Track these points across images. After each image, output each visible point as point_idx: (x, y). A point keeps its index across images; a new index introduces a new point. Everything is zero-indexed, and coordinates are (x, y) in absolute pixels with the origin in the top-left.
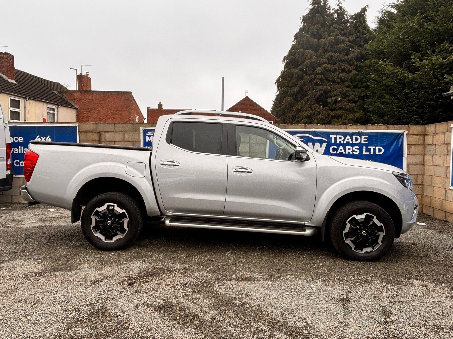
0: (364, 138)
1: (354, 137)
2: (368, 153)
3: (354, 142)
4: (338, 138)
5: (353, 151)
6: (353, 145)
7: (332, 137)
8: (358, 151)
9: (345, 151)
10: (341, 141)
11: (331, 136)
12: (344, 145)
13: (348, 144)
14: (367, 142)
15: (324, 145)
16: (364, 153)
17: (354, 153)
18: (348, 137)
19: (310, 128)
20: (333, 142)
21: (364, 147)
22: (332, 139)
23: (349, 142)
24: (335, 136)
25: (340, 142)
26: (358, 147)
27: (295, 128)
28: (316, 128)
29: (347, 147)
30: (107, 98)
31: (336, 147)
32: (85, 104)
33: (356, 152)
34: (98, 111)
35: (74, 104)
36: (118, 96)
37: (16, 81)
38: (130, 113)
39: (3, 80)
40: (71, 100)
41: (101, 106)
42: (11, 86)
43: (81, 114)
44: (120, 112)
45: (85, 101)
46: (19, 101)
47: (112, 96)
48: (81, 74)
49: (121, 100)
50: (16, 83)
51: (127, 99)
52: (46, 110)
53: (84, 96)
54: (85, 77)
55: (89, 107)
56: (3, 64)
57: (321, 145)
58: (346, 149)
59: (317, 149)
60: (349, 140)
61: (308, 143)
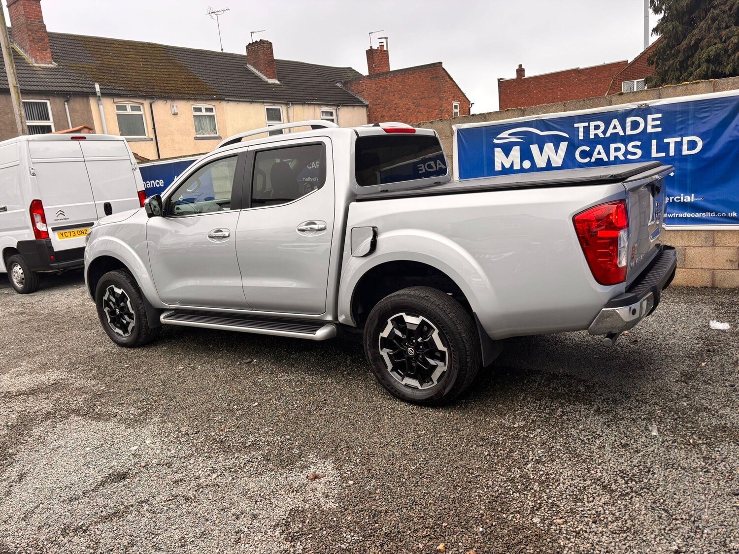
0: (654, 120)
1: (629, 120)
2: (663, 155)
3: (629, 132)
4: (592, 128)
5: (627, 152)
6: (626, 140)
7: (578, 128)
8: (639, 152)
10: (599, 132)
11: (576, 125)
12: (606, 143)
14: (659, 130)
15: (564, 146)
16: (654, 154)
17: (629, 157)
18: (615, 122)
19: (533, 114)
20: (581, 138)
21: (654, 142)
22: (578, 131)
23: (617, 134)
24: (586, 124)
25: (596, 135)
26: (639, 143)
28: (543, 113)
30: (406, 81)
31: (587, 149)
32: (377, 96)
33: (635, 154)
34: (395, 104)
35: (362, 99)
36: (422, 74)
37: (278, 81)
38: (441, 99)
39: (261, 83)
40: (359, 93)
41: (399, 96)
42: (271, 89)
43: (373, 112)
44: (426, 100)
45: (377, 91)
46: (280, 109)
47: (414, 76)
48: (371, 47)
49: (426, 80)
50: (278, 83)
51: (435, 76)
52: (319, 116)
53: (375, 84)
54: (379, 52)
55: (383, 100)
56: (259, 58)
57: (557, 148)
58: (611, 150)
59: (549, 157)
60: (617, 129)
61: (531, 146)
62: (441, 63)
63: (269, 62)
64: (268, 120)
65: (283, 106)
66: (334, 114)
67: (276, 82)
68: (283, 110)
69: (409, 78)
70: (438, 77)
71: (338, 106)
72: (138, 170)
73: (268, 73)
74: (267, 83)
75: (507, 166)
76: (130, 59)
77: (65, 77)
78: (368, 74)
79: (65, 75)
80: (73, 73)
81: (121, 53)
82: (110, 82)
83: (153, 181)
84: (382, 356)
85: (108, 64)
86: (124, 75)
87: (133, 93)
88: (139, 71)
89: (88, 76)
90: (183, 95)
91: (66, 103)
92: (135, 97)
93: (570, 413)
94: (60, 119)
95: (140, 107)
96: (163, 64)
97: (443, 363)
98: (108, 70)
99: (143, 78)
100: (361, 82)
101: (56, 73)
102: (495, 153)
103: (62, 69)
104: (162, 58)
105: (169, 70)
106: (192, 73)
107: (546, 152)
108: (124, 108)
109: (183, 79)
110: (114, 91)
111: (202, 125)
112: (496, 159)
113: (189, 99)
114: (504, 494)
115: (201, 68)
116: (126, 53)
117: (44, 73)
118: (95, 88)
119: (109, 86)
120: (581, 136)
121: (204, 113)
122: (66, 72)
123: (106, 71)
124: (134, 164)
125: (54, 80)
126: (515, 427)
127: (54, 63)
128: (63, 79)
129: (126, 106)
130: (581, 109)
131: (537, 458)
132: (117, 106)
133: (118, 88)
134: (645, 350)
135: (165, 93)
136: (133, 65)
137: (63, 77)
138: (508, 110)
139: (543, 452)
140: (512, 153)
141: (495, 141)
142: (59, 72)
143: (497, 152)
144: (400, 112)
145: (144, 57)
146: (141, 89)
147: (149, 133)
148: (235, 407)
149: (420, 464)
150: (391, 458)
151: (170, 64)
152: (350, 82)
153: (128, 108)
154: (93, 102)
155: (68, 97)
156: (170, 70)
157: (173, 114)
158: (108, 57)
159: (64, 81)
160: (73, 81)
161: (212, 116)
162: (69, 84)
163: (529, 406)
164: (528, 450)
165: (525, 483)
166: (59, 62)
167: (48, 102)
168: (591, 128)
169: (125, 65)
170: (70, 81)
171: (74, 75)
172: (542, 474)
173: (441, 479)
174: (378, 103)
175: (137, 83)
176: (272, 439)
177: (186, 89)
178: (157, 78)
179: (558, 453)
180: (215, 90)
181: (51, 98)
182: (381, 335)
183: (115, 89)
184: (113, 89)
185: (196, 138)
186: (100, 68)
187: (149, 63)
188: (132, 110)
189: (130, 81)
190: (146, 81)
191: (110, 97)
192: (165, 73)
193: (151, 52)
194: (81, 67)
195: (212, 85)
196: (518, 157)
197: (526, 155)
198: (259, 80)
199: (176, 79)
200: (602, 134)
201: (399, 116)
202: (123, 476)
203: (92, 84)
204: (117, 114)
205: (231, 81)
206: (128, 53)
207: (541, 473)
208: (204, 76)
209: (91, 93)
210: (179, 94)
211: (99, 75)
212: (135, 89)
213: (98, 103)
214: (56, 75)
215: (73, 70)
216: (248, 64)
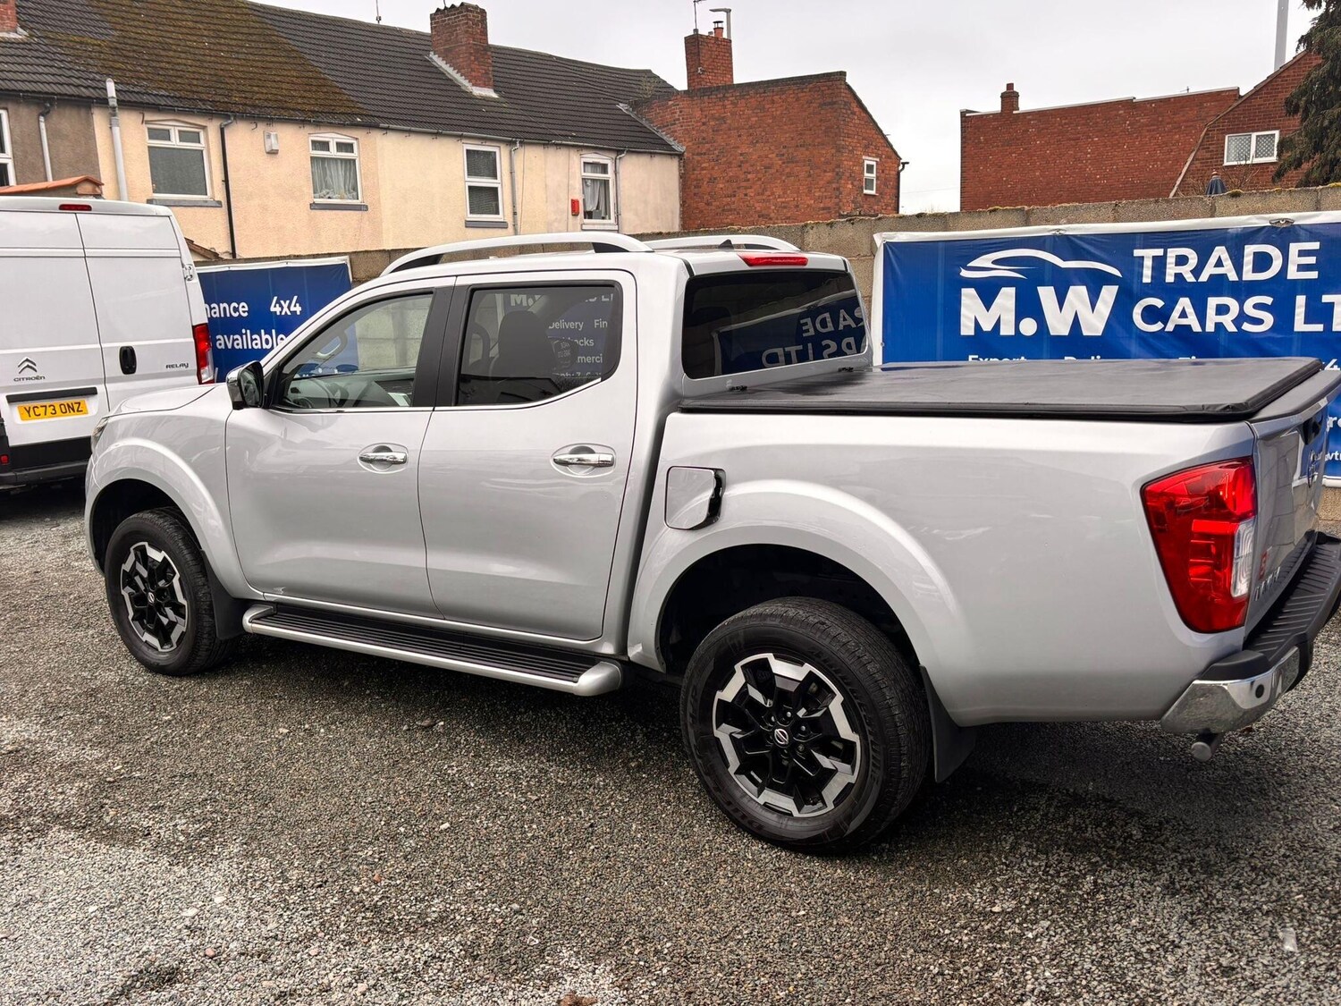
0: (1302, 253)
1: (1250, 250)
2: (1319, 328)
3: (1249, 275)
4: (1171, 260)
5: (1242, 318)
6: (1242, 290)
7: (1142, 258)
8: (1269, 320)
9: (1202, 318)
10: (1186, 271)
11: (1137, 253)
12: (1199, 295)
13: (1218, 285)
14: (1314, 275)
15: (1109, 294)
16: (1300, 325)
17: (1247, 327)
18: (1220, 252)
19: (1047, 222)
20: (1147, 279)
21: (1301, 300)
23: (1224, 276)
24: (1159, 252)
25: (1179, 276)
26: (1268, 300)
27: (984, 228)
28: (1069, 222)
29: (1213, 302)
30: (767, 106)
31: (1159, 303)
32: (704, 135)
33: (1259, 322)
34: (741, 154)
35: (672, 139)
36: (802, 94)
37: (495, 91)
38: (839, 149)
39: (458, 94)
40: (664, 127)
41: (751, 138)
42: (478, 108)
43: (694, 170)
44: (807, 149)
45: (704, 124)
46: (495, 153)
47: (784, 97)
48: (696, 30)
49: (809, 107)
50: (495, 95)
51: (829, 100)
52: (578, 171)
53: (701, 110)
54: (712, 42)
55: (715, 144)
56: (458, 42)
57: (1094, 296)
58: (1208, 311)
59: (1076, 313)
60: (1223, 266)
61: (1038, 288)
62: (843, 74)
63: (477, 51)
64: (469, 174)
65: (503, 146)
66: (610, 169)
67: (490, 93)
68: (502, 154)
69: (773, 102)
70: (835, 103)
71: (619, 152)
72: (196, 280)
73: (473, 74)
74: (470, 96)
75: (987, 326)
76: (184, 30)
77: (45, 62)
78: (687, 89)
79: (43, 58)
80: (61, 54)
81: (165, 15)
82: (139, 78)
83: (226, 305)
84: (717, 740)
85: (135, 39)
86: (168, 63)
87: (187, 104)
88: (201, 58)
89: (92, 62)
90: (292, 112)
91: (42, 119)
92: (190, 112)
93: (1112, 887)
94: (27, 152)
95: (198, 133)
96: (253, 44)
97: (848, 767)
98: (134, 51)
99: (208, 71)
100: (670, 103)
101: (24, 53)
102: (963, 298)
103: (38, 44)
104: (252, 31)
105: (266, 58)
106: (312, 65)
107: (1071, 304)
108: (165, 135)
109: (294, 79)
110: (146, 98)
111: (328, 178)
112: (963, 311)
113: (304, 122)
115: (332, 56)
116: (175, 16)
118: (106, 90)
119: (135, 85)
120: (1147, 277)
121: (333, 152)
122: (46, 52)
123: (131, 54)
124: (187, 267)
125: (20, 68)
126: (994, 913)
127: (20, 30)
128: (38, 65)
129: (168, 131)
130: (1150, 220)
131: (1043, 988)
132: (149, 129)
133: (155, 92)
134: (1268, 750)
135: (254, 106)
136: (188, 43)
137: (37, 61)
138: (995, 210)
139: (1055, 975)
140: (998, 300)
141: (964, 273)
142: (30, 50)
143: (967, 296)
144: (750, 173)
145: (212, 27)
146: (204, 97)
147: (215, 190)
148: (402, 829)
149: (796, 987)
150: (735, 969)
151: (267, 46)
152: (647, 101)
153: (174, 135)
154: (99, 119)
155: (48, 105)
156: (268, 59)
157: (268, 153)
158: (136, 23)
159: (40, 70)
160: (60, 72)
161: (350, 160)
162: (50, 78)
163: (1025, 865)
164: (1023, 969)
166: (31, 29)
167: (4, 114)
168: (1169, 260)
169: (171, 41)
170: (53, 70)
171: (62, 58)
174: (704, 151)
175: (195, 82)
176: (481, 908)
177: (299, 101)
178: (239, 75)
179: (1086, 979)
180: (360, 105)
181: (10, 106)
182: (720, 695)
183: (149, 94)
184: (143, 94)
185: (314, 206)
186: (118, 46)
187: (222, 41)
188: (181, 140)
189: (181, 77)
190: (215, 79)
191: (135, 110)
192: (255, 64)
193: (228, 16)
194: (77, 42)
195: (354, 93)
196: (1010, 310)
197: (1028, 306)
198: (455, 88)
199: (278, 79)
200: (1191, 275)
201: (748, 180)
202: (168, 977)
203: (98, 81)
204: (149, 147)
205: (393, 87)
206: (180, 16)
208: (338, 73)
209: (97, 98)
210: (282, 112)
211: (114, 61)
212: (191, 96)
213: (110, 121)
214: (24, 56)
215: (60, 47)
216: (432, 53)
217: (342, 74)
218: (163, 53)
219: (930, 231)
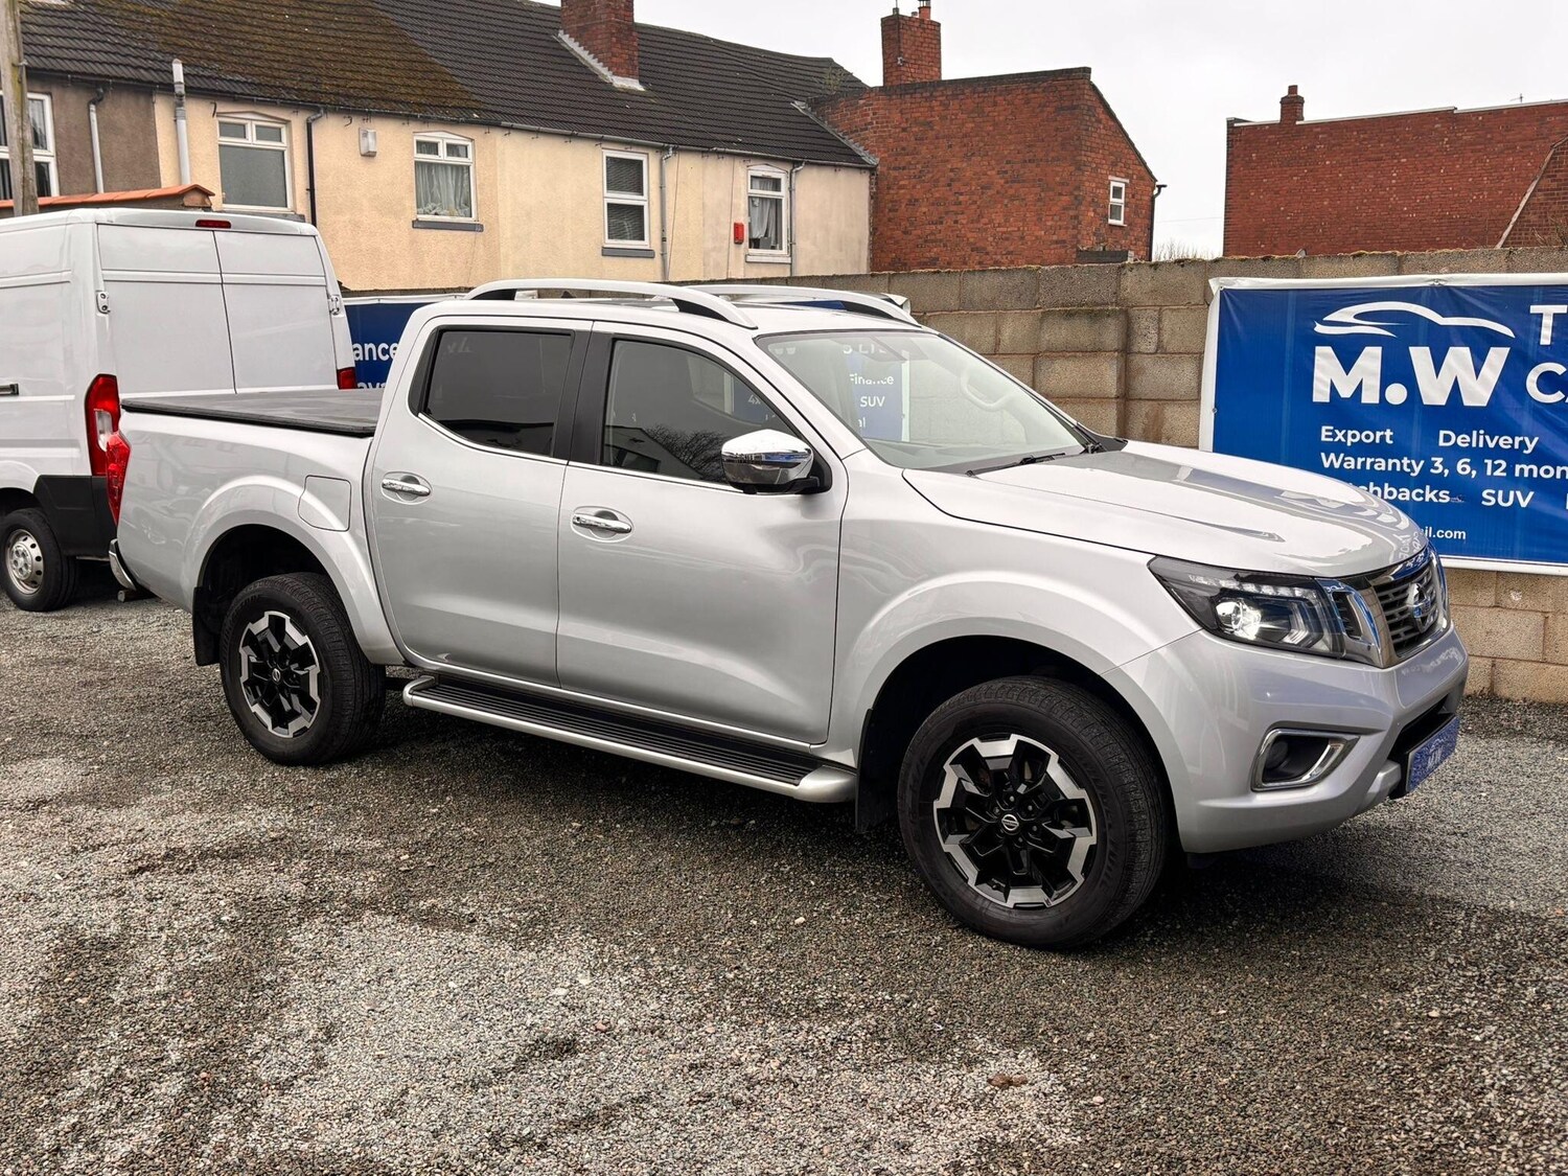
7: (1540, 315)
15: (1497, 357)
19: (1424, 270)
20: (1545, 340)
22: (1540, 325)
24: (1561, 309)
27: (1346, 275)
28: (1451, 271)
30: (987, 109)
31: (1560, 369)
32: (904, 144)
34: (952, 170)
35: (861, 149)
36: (1033, 95)
37: (641, 82)
38: (1079, 167)
40: (852, 132)
41: (965, 149)
42: (619, 103)
43: (889, 188)
44: (1037, 166)
45: (904, 130)
46: (641, 162)
47: (1009, 98)
48: (896, 10)
49: (1042, 111)
50: (640, 88)
51: (1067, 104)
52: (743, 187)
53: (901, 112)
54: (917, 24)
55: (919, 157)
56: (596, 19)
57: (1479, 359)
59: (1456, 379)
61: (1410, 348)
62: (1087, 71)
63: (619, 31)
64: (609, 188)
65: (652, 153)
66: (784, 185)
67: (634, 85)
68: (650, 164)
69: (995, 104)
70: (1075, 108)
71: (796, 164)
72: (343, 315)
73: (614, 59)
74: (610, 88)
75: (1346, 392)
77: (95, 36)
78: (882, 85)
79: (93, 31)
80: (114, 26)
82: (209, 60)
83: (372, 346)
85: (201, 8)
86: (243, 40)
87: (268, 92)
88: (281, 34)
89: (151, 37)
90: (395, 105)
91: (93, 107)
92: (272, 102)
93: (1557, 997)
94: (73, 149)
95: (280, 129)
96: (343, 18)
98: (201, 24)
99: (291, 52)
100: (861, 102)
101: (70, 23)
102: (1317, 358)
103: (85, 12)
105: (359, 36)
106: (416, 46)
107: (1450, 368)
108: (240, 131)
109: (395, 63)
110: (218, 85)
111: (435, 189)
112: (1317, 372)
113: (408, 118)
114: (1446, 1146)
115: (440, 33)
117: (39, 20)
118: (172, 73)
119: (205, 68)
120: (1546, 338)
121: (442, 156)
122: (95, 23)
123: (198, 28)
124: (334, 297)
125: (65, 43)
126: (1432, 1018)
128: (87, 40)
129: (244, 126)
130: (1552, 271)
131: (1504, 1083)
132: (220, 123)
133: (229, 77)
135: (348, 96)
136: (265, 15)
137: (87, 35)
138: (1360, 255)
139: (1513, 1072)
140: (1360, 362)
141: (1320, 329)
142: (76, 20)
143: (1321, 355)
144: (962, 194)
146: (288, 83)
147: (298, 200)
148: (754, 922)
149: (1237, 1075)
150: (1167, 1058)
151: (361, 20)
152: (832, 99)
153: (251, 131)
154: (161, 109)
155: (101, 91)
156: (362, 36)
157: (362, 155)
159: (91, 46)
160: (114, 49)
161: (462, 166)
162: (102, 57)
163: (1456, 974)
164: (1478, 1066)
165: (1487, 1129)
167: (47, 99)
169: (244, 12)
170: (106, 47)
171: (116, 31)
172: (1523, 1117)
173: (1296, 1107)
174: (903, 164)
175: (276, 65)
176: (871, 997)
177: (403, 90)
178: (327, 56)
179: (1547, 1077)
180: (477, 97)
181: (55, 91)
183: (222, 80)
184: (214, 79)
185: (417, 224)
187: (306, 13)
188: (259, 137)
189: (257, 58)
190: (299, 61)
191: (204, 99)
192: (347, 43)
194: (132, 12)
195: (470, 82)
196: (1374, 374)
197: (1397, 369)
198: (591, 78)
199: (376, 62)
201: (960, 203)
202: (567, 1048)
203: (161, 61)
204: (220, 145)
205: (516, 75)
207: (1520, 1113)
208: (447, 56)
209: (160, 84)
210: (382, 103)
211: (178, 37)
212: (272, 82)
213: (175, 112)
214: (70, 28)
215: (112, 17)
216: (561, 32)
217: (452, 57)
218: (235, 27)
219: (1279, 278)
